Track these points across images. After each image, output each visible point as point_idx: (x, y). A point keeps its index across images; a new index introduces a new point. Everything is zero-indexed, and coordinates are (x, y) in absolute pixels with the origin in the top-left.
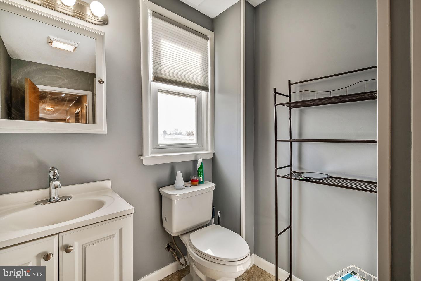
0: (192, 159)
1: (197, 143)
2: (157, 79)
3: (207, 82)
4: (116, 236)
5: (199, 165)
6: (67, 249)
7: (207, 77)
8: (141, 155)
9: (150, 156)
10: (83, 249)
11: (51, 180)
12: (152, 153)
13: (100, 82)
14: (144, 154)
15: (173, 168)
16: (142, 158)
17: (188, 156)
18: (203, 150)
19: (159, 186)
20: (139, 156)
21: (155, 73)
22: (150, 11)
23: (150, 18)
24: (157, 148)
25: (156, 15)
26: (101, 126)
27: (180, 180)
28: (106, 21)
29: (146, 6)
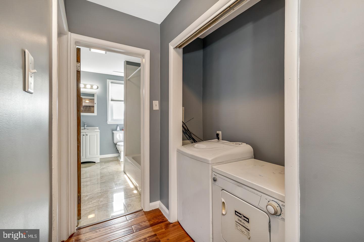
2: (112, 100)
4: (96, 135)
6: (87, 135)
9: (109, 121)
10: (89, 136)
11: (85, 125)
12: (111, 121)
13: (95, 104)
15: (117, 125)
19: (113, 130)
20: (106, 121)
22: (110, 82)
23: (110, 84)
24: (112, 120)
25: (112, 83)
26: (95, 114)
27: (118, 129)
28: (98, 88)
29: (109, 81)
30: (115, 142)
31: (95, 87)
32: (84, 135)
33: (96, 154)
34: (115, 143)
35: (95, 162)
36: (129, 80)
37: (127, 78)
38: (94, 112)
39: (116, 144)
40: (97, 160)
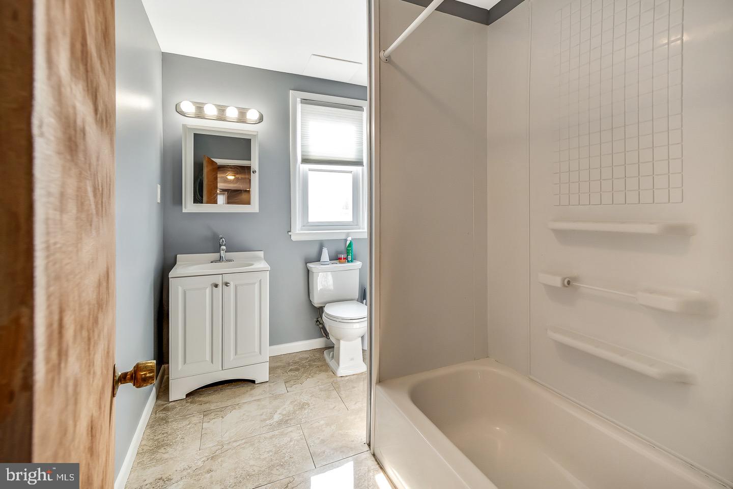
0: (343, 237)
1: (353, 222)
2: (305, 161)
3: (362, 156)
4: (257, 284)
5: (348, 243)
6: (227, 284)
7: (361, 151)
8: (290, 231)
9: (298, 232)
10: (236, 287)
11: (220, 245)
12: (302, 230)
13: (253, 172)
14: (292, 231)
15: (321, 245)
16: (290, 233)
17: (339, 234)
18: (359, 229)
19: (307, 261)
20: (288, 232)
21: (302, 155)
22: (299, 100)
23: (299, 106)
24: (307, 225)
25: (305, 101)
26: (254, 207)
27: (325, 256)
28: (261, 119)
29: (295, 97)
30: (317, 302)
31: (252, 115)
32: (216, 286)
33: (257, 350)
34: (316, 305)
35: (253, 382)
36: (388, 60)
37: (382, 52)
38: (249, 203)
39: (320, 311)
40: (261, 374)
